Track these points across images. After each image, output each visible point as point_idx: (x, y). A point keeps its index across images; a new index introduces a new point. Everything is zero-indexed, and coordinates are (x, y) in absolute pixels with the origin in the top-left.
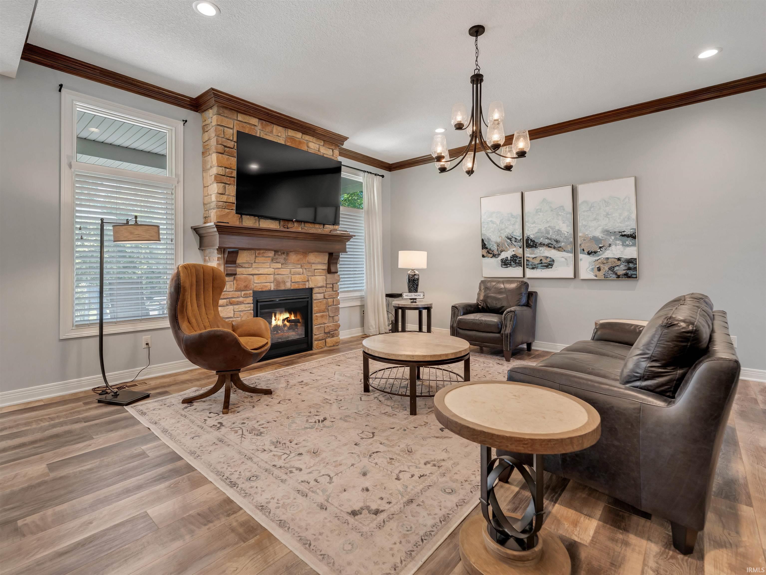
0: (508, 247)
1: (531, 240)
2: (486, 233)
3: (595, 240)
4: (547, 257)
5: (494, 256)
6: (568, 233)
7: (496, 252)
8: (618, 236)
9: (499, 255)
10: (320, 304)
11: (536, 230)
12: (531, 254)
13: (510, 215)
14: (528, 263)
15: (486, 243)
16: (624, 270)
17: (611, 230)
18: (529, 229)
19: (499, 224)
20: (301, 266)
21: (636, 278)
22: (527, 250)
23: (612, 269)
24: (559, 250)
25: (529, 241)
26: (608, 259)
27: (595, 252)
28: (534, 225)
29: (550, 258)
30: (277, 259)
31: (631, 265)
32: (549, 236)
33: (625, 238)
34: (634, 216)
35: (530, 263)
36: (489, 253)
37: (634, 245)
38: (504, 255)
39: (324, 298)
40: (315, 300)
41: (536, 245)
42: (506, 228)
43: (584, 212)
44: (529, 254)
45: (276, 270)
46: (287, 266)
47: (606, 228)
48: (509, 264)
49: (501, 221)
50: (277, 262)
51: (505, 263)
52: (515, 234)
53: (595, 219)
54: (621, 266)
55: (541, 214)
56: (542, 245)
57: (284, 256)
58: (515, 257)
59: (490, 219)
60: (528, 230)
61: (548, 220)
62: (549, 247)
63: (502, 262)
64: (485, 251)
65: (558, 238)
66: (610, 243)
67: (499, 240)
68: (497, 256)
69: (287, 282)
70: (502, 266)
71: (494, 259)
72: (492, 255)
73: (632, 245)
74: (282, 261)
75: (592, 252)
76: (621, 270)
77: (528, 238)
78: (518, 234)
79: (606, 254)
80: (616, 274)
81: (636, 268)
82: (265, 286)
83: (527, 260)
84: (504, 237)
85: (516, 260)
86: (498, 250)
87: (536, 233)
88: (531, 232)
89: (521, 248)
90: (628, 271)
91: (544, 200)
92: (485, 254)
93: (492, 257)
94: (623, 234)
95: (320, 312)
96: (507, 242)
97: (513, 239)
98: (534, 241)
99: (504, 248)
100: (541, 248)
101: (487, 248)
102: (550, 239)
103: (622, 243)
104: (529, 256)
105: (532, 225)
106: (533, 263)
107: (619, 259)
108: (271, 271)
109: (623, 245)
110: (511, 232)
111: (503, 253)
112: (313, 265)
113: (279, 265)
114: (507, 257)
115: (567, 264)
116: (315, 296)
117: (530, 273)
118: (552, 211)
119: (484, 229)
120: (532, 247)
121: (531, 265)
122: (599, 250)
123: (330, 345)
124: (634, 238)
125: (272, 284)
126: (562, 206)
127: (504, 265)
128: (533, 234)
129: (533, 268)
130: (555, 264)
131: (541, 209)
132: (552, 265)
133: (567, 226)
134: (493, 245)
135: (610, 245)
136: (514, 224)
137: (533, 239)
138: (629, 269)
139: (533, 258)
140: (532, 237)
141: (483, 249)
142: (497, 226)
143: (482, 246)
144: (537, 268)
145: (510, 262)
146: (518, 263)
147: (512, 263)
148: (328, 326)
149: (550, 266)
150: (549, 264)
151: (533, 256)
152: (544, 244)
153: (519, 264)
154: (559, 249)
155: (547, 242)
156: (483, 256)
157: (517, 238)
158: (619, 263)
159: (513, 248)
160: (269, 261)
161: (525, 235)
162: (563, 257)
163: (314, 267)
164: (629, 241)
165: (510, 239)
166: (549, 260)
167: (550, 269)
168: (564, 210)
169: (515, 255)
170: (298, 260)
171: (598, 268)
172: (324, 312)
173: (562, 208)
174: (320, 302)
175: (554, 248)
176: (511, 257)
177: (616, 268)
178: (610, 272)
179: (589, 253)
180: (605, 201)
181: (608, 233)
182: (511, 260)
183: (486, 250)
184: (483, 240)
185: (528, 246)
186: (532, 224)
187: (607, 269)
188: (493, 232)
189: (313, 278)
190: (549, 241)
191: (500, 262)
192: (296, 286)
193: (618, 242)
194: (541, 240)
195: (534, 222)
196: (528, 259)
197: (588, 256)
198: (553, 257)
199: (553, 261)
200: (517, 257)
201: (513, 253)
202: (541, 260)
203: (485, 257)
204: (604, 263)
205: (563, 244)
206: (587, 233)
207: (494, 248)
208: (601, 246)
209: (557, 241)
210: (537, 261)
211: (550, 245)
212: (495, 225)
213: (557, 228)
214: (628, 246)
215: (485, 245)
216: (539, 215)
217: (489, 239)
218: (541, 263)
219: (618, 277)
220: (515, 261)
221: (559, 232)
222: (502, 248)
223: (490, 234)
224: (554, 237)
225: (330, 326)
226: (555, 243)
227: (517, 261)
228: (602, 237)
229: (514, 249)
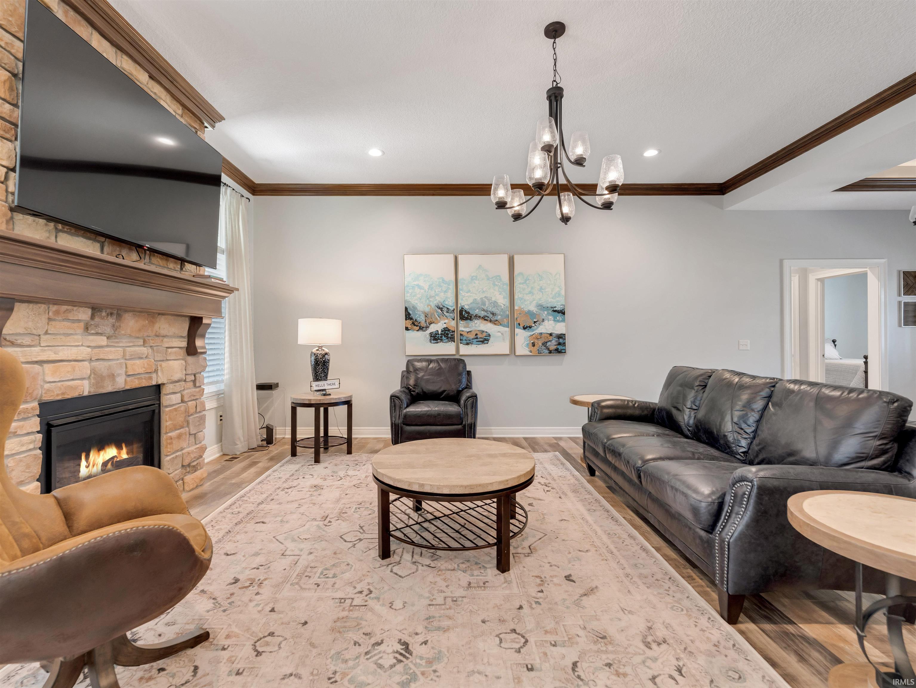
0: (438, 318)
1: (466, 311)
2: (410, 300)
3: (530, 314)
4: (483, 332)
5: (421, 328)
6: (504, 305)
7: (423, 324)
8: (550, 312)
9: (427, 327)
10: (175, 413)
11: (471, 300)
12: (465, 327)
13: (441, 280)
14: (462, 338)
15: (411, 312)
16: (555, 345)
17: (545, 305)
18: (464, 299)
19: (427, 290)
20: (144, 342)
21: (565, 352)
22: (461, 322)
23: (544, 344)
24: (495, 324)
25: (464, 313)
26: (541, 333)
27: (530, 327)
28: (469, 294)
29: (486, 332)
30: (97, 326)
31: (561, 341)
32: (485, 308)
33: (556, 313)
34: (563, 292)
35: (464, 338)
36: (415, 325)
37: (563, 321)
38: (433, 328)
39: (182, 401)
40: (166, 407)
41: (471, 317)
42: (437, 295)
43: (520, 283)
44: (463, 327)
45: (96, 350)
46: (117, 342)
47: (540, 302)
48: (439, 339)
49: (430, 286)
50: (97, 334)
51: (435, 338)
52: (446, 303)
53: (530, 292)
54: (553, 341)
55: (477, 282)
56: (477, 317)
57: (111, 320)
58: (446, 330)
59: (416, 283)
60: (462, 300)
61: (484, 290)
62: (485, 320)
63: (431, 337)
64: (409, 322)
65: (494, 310)
66: (543, 317)
67: (427, 309)
68: (424, 329)
69: (119, 375)
70: (431, 342)
71: (420, 333)
72: (418, 328)
73: (561, 321)
74: (109, 330)
75: (527, 327)
76: (552, 345)
77: (462, 308)
78: (450, 303)
79: (539, 329)
80: (548, 349)
81: (565, 343)
82: (71, 388)
83: (461, 335)
84: (433, 306)
85: (448, 334)
86: (426, 322)
87: (471, 303)
88: (466, 302)
89: (454, 320)
90: (558, 347)
91: (480, 267)
92: (409, 326)
93: (418, 331)
94: (555, 309)
95: (176, 430)
96: (437, 312)
97: (445, 310)
98: (468, 313)
99: (433, 319)
100: (476, 321)
101: (411, 319)
102: (486, 311)
103: (554, 318)
104: (463, 329)
105: (467, 295)
106: (467, 337)
107: (551, 335)
108: (84, 352)
109: (554, 320)
110: (442, 301)
111: (432, 325)
112: (165, 340)
113: (103, 341)
114: (438, 331)
115: (504, 339)
116: (165, 400)
117: (464, 350)
118: (488, 279)
119: (409, 295)
120: (467, 319)
121: (466, 340)
122: (533, 325)
123: (191, 487)
124: (564, 313)
125: (86, 383)
126: (499, 276)
127: (434, 340)
128: (468, 305)
129: (467, 344)
130: (491, 340)
131: (476, 277)
132: (488, 340)
133: (504, 298)
134: (420, 315)
135: (543, 320)
136: (445, 292)
137: (468, 310)
138: (559, 344)
139: (468, 332)
140: (466, 307)
141: (406, 320)
142: (425, 291)
143: (406, 316)
144: (472, 344)
145: (441, 337)
146: (450, 338)
147: (443, 337)
148: (189, 453)
149: (486, 342)
150: (485, 340)
151: (468, 330)
152: (480, 317)
153: (452, 339)
154: (495, 322)
155: (483, 314)
156: (407, 329)
157: (450, 308)
158: (551, 338)
159: (444, 319)
160: (80, 331)
161: (459, 305)
162: (499, 332)
163: (168, 342)
164: (559, 317)
165: (441, 309)
166: (485, 334)
167: (486, 345)
168: (500, 280)
169: (446, 328)
170: (140, 330)
171: (533, 343)
172: (180, 429)
173: (498, 277)
174: (176, 410)
175: (491, 321)
176: (442, 331)
177: (549, 344)
178: (543, 347)
179: (524, 328)
180: (539, 275)
181: (542, 307)
182: (441, 334)
183: (411, 322)
184: (406, 309)
185: (462, 318)
186: (467, 293)
187: (540, 344)
188: (420, 299)
189: (164, 364)
190: (485, 314)
191: (428, 336)
192: (135, 383)
193: (550, 317)
194: (477, 312)
195: (469, 291)
196: (462, 333)
197: (523, 331)
198: (489, 331)
199: (489, 335)
200: (449, 330)
201: (445, 326)
202: (476, 334)
203: (409, 330)
204: (538, 339)
205: (499, 317)
206: (522, 307)
207: (421, 319)
208: (535, 320)
209: (493, 314)
210: (472, 336)
211: (486, 318)
212: (422, 291)
213: (493, 299)
214: (558, 321)
215: (409, 314)
216: (475, 283)
217: (415, 308)
218: (477, 338)
219: (550, 352)
220: (446, 336)
221: (495, 304)
222: (431, 320)
223: (416, 302)
224: (490, 309)
225: (193, 452)
226: (491, 316)
227: (449, 336)
228: (536, 312)
229: (446, 321)
